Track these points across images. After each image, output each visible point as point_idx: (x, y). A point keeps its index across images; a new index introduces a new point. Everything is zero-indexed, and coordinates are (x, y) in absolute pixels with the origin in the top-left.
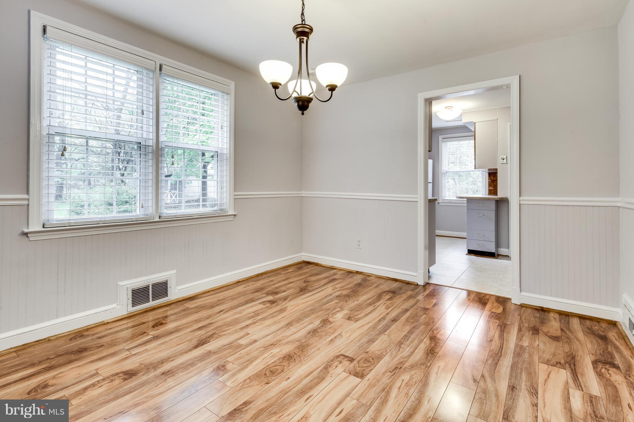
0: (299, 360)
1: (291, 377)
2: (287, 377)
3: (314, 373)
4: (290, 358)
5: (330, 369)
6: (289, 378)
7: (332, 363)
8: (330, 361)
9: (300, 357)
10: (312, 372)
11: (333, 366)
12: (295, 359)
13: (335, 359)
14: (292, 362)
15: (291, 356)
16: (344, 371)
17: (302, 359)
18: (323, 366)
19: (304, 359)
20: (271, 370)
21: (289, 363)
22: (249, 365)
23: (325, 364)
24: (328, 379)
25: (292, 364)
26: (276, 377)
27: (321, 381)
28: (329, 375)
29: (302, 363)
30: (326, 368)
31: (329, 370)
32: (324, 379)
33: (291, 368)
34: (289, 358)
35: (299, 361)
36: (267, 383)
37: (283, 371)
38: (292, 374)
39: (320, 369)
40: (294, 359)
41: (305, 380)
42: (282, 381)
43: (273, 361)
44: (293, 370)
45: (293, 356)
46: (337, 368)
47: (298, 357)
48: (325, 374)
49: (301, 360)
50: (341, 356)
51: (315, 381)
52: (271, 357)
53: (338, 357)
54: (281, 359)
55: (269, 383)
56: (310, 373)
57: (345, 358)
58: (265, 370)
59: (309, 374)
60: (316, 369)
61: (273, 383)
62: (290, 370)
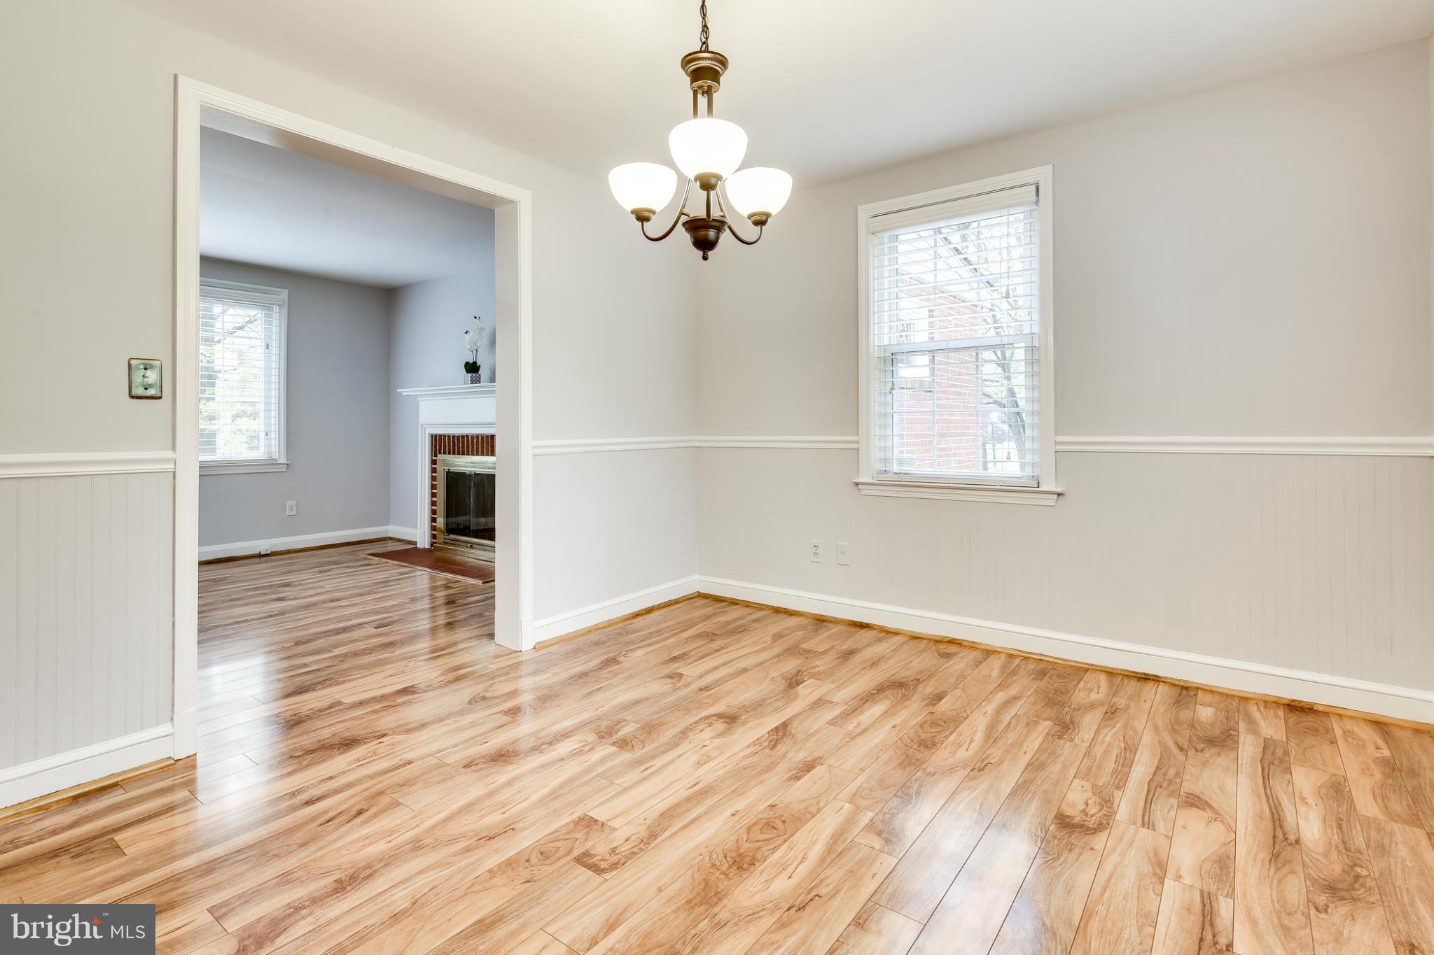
0: (715, 857)
1: (727, 818)
2: (736, 818)
3: (679, 826)
4: (737, 860)
5: (643, 833)
6: (733, 815)
7: (634, 850)
8: (638, 853)
9: (714, 865)
10: (685, 827)
11: (635, 841)
12: (726, 857)
13: (624, 860)
14: (730, 851)
15: (735, 868)
16: (614, 830)
17: (707, 859)
18: (659, 839)
19: (702, 857)
20: (775, 831)
21: (739, 848)
22: (831, 843)
23: (653, 845)
24: (653, 815)
25: (730, 844)
26: (760, 816)
27: (669, 810)
28: (648, 822)
29: (707, 847)
30: (653, 836)
31: (648, 831)
32: (661, 815)
33: (732, 835)
34: (742, 863)
35: (713, 853)
36: (773, 806)
37: (749, 830)
38: (726, 823)
39: (667, 834)
40: (728, 859)
41: (700, 811)
42: (746, 809)
43: (779, 853)
44: (726, 831)
45: (730, 867)
46: (626, 836)
47: (718, 864)
48: (657, 824)
49: (710, 856)
50: (607, 867)
51: (679, 811)
52: (789, 865)
53: (614, 866)
54: (759, 857)
55: (769, 806)
56: (688, 826)
57: (597, 862)
58: (789, 831)
59: (692, 823)
60: (676, 833)
61: (762, 807)
62: (733, 831)
